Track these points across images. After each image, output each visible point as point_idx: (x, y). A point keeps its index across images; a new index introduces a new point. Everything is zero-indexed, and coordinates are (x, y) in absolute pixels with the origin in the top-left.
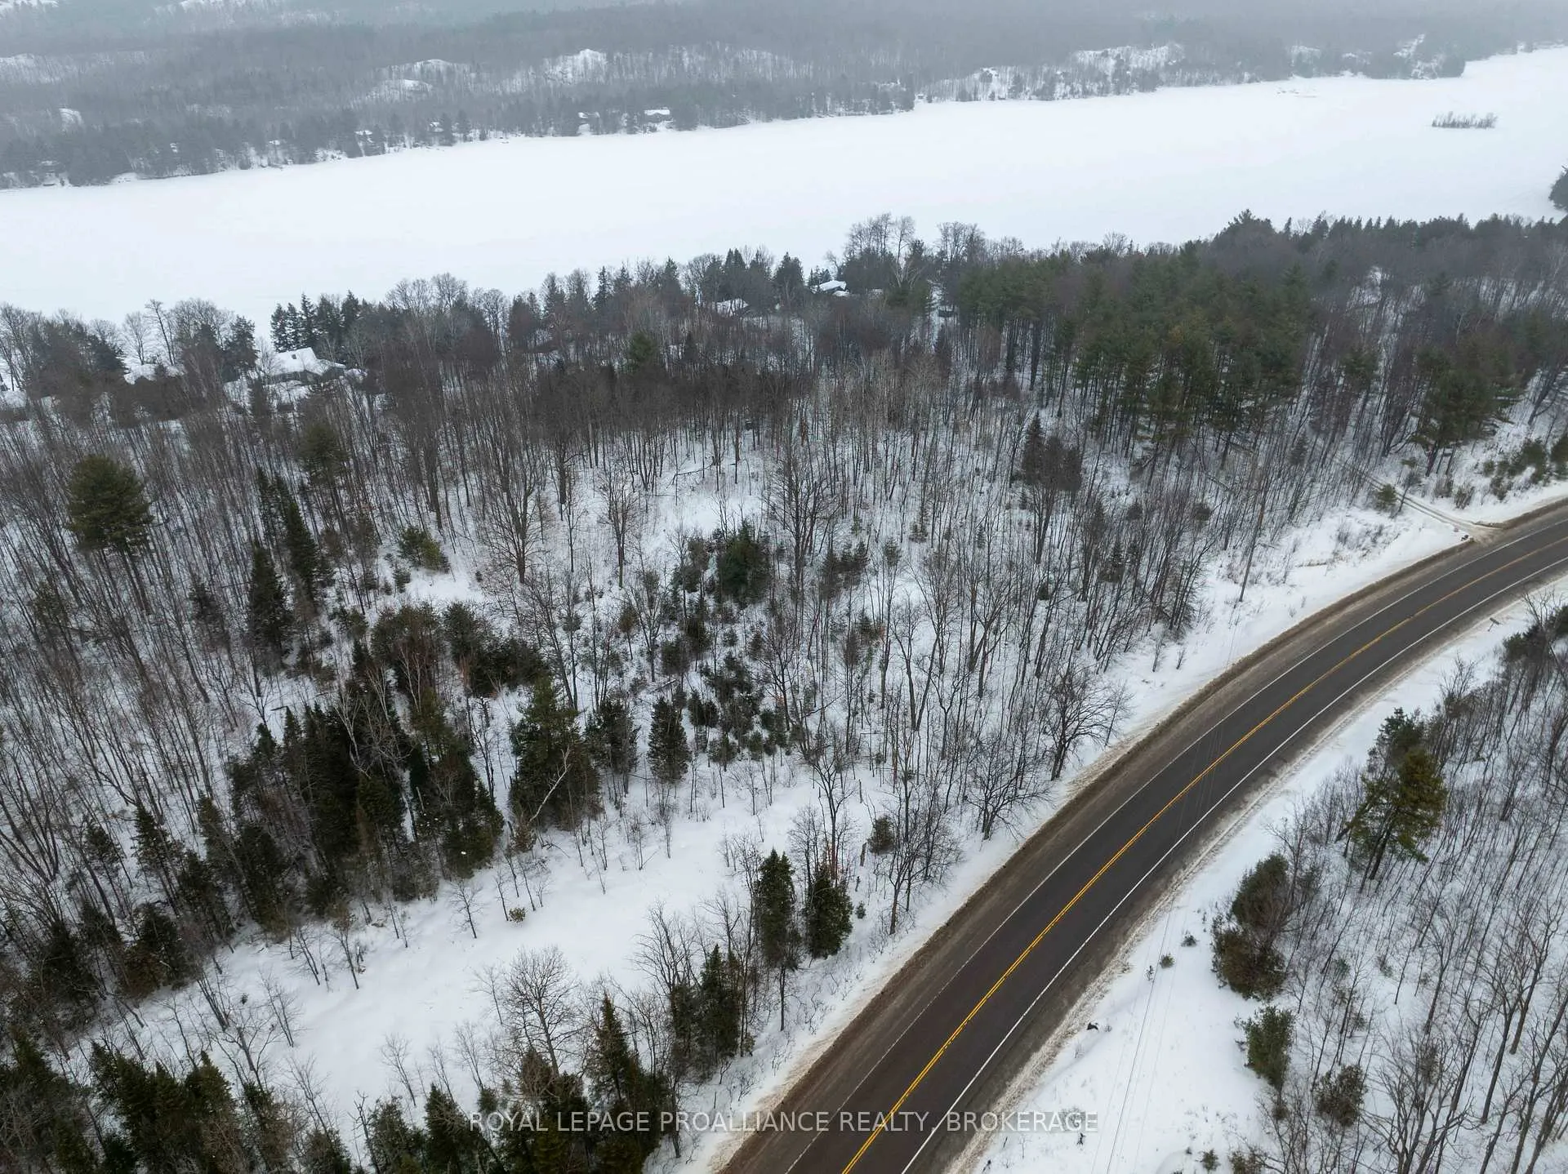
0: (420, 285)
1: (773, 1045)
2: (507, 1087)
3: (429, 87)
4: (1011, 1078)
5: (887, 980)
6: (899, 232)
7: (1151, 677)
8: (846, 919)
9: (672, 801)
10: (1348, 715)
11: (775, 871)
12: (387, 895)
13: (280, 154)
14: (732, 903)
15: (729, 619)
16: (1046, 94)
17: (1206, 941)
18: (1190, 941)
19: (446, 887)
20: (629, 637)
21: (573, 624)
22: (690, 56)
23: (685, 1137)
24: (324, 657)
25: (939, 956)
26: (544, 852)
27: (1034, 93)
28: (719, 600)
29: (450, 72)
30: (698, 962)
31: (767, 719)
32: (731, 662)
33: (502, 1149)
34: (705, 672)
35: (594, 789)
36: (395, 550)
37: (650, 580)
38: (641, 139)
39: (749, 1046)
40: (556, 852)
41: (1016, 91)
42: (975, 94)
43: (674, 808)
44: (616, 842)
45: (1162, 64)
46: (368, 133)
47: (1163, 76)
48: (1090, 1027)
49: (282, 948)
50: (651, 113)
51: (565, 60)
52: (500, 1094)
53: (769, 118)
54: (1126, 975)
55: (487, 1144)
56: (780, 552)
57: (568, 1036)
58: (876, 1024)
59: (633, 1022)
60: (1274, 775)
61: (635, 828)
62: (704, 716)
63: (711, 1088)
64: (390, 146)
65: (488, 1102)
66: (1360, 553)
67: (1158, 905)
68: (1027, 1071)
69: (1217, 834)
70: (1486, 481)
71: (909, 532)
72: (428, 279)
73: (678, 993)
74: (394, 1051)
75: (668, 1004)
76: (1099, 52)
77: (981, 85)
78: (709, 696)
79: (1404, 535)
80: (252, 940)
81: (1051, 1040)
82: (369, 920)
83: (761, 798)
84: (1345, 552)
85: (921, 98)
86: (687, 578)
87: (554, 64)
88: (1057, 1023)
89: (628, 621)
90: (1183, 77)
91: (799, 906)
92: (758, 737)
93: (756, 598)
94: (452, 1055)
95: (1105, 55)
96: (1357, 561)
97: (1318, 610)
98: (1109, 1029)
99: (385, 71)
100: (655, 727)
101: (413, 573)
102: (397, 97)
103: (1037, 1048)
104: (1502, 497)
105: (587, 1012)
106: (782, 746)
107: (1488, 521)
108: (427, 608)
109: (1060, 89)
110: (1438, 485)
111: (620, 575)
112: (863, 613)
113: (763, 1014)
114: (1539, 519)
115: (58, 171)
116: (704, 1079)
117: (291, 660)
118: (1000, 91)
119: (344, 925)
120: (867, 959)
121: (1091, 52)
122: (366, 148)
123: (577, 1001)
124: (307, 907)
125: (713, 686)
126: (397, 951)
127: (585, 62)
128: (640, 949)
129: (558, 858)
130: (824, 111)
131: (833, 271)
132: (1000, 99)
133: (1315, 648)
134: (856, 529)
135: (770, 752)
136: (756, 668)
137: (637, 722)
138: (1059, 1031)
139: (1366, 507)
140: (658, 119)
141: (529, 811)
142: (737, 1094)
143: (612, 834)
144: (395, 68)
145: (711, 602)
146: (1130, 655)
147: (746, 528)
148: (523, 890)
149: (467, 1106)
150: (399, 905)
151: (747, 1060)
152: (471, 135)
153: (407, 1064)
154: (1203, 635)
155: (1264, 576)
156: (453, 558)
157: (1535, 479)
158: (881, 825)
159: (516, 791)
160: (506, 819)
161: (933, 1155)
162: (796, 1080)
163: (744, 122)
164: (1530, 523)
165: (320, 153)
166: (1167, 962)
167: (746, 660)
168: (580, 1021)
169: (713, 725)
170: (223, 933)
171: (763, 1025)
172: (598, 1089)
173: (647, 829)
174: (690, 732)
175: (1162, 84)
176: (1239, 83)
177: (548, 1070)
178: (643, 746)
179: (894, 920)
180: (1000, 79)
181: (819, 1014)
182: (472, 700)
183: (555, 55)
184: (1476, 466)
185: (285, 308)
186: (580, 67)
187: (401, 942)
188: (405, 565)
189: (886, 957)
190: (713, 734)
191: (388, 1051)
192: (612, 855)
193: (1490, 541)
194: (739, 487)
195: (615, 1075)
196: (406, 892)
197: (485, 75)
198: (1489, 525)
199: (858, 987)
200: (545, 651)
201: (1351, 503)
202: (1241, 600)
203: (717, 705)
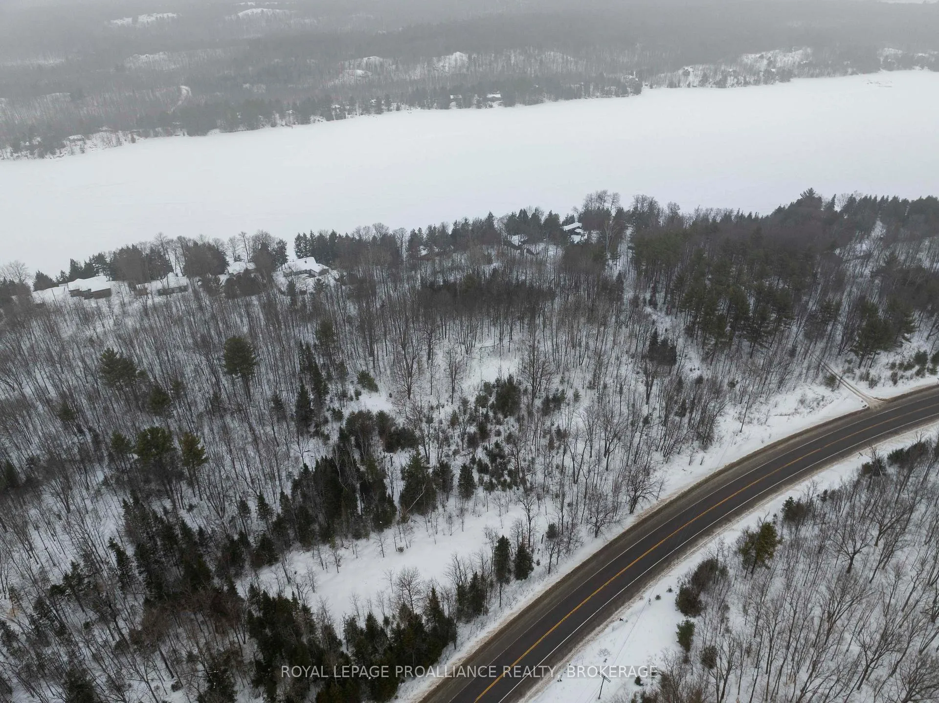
0: (367, 229)
1: (495, 612)
2: (394, 616)
3: (370, 74)
4: (586, 636)
5: (544, 592)
6: (611, 200)
7: (687, 468)
8: (531, 565)
9: (466, 507)
10: (774, 496)
11: (503, 544)
12: (350, 536)
13: (291, 118)
14: (485, 555)
15: (499, 423)
16: (721, 84)
17: (676, 591)
18: (670, 590)
19: (373, 535)
20: (454, 429)
21: (430, 420)
22: (515, 56)
23: (458, 642)
24: (326, 429)
25: (566, 585)
26: (412, 524)
27: (714, 83)
28: (495, 413)
29: (382, 65)
30: (470, 577)
31: (510, 473)
32: (497, 445)
33: (391, 638)
34: (486, 449)
35: (434, 499)
36: (355, 380)
37: (465, 402)
38: (484, 112)
39: (486, 612)
40: (417, 525)
41: (704, 82)
42: (679, 83)
43: (467, 510)
44: (442, 523)
45: (797, 63)
46: (337, 106)
47: (796, 72)
48: (621, 620)
49: (309, 554)
50: (490, 96)
51: (445, 58)
52: (391, 619)
53: (556, 99)
54: (641, 601)
55: (386, 636)
56: (526, 390)
57: (418, 600)
58: (537, 608)
59: (443, 597)
60: (730, 521)
61: (450, 517)
62: (483, 469)
63: (470, 626)
64: (349, 114)
65: (386, 621)
66: (809, 410)
67: (663, 574)
68: (593, 634)
69: (697, 545)
70: (889, 373)
71: (587, 384)
72: (371, 226)
73: (461, 589)
74: (355, 599)
75: (456, 592)
76: (758, 55)
77: (682, 78)
78: (486, 460)
79: (836, 401)
80: (297, 549)
81: (605, 623)
82: (342, 546)
83: (503, 509)
84: (802, 409)
85: (647, 85)
86: (481, 401)
87: (439, 61)
88: (609, 617)
89: (454, 421)
90: (808, 72)
91: (513, 558)
92: (505, 481)
93: (512, 414)
94: (374, 601)
95: (762, 57)
96: (806, 414)
97: (776, 441)
98: (627, 621)
99: (347, 63)
100: (461, 475)
101: (362, 391)
102: (353, 81)
103: (599, 626)
104: (895, 382)
105: (425, 591)
106: (516, 485)
107: (881, 397)
108: (369, 412)
109: (730, 80)
110: (862, 374)
111: (452, 397)
112: (558, 427)
113: (493, 600)
114: (910, 398)
115: (182, 128)
116: (468, 622)
117: (312, 429)
118: (694, 82)
119: (333, 547)
120: (537, 583)
121: (753, 56)
122: (336, 115)
123: (422, 587)
124: (319, 538)
125: (488, 455)
126: (354, 559)
127: (456, 60)
128: (447, 570)
129: (418, 527)
130: (588, 95)
131: (576, 216)
132: (693, 86)
133: (769, 460)
134: (562, 382)
135: (510, 488)
136: (507, 449)
137: (454, 472)
138: (609, 620)
139: (821, 384)
140: (494, 100)
141: (407, 507)
142: (479, 629)
143: (440, 519)
144: (352, 62)
145: (491, 414)
146: (680, 456)
147: (511, 378)
148: (403, 540)
149: (380, 621)
150: (354, 540)
151: (485, 617)
152: (392, 108)
153: (359, 604)
154: (718, 448)
155: (756, 420)
156: (380, 385)
157: (918, 373)
158: (552, 527)
159: (402, 497)
160: (398, 509)
161: (550, 660)
162: (502, 626)
163: (542, 102)
164: (904, 400)
165: (312, 118)
166: (658, 598)
167: (504, 444)
168: (423, 595)
169: (486, 474)
170: (288, 546)
171: (493, 605)
172: (428, 621)
173: (455, 518)
174: (476, 476)
175: (795, 76)
176: (844, 75)
177: (411, 612)
178: (456, 482)
179: (550, 568)
180: (694, 73)
181: (514, 602)
182: (386, 454)
183: (439, 56)
184: (887, 364)
185: (302, 235)
186: (453, 63)
187: (355, 556)
188: (359, 387)
189: (544, 583)
190: (486, 478)
191: (352, 599)
192: (439, 528)
193: (878, 408)
194: (510, 354)
195: (434, 616)
196: (357, 536)
197: (400, 67)
198: (881, 400)
199: (532, 593)
200: (417, 433)
201: (813, 380)
202: (741, 432)
203: (489, 465)
